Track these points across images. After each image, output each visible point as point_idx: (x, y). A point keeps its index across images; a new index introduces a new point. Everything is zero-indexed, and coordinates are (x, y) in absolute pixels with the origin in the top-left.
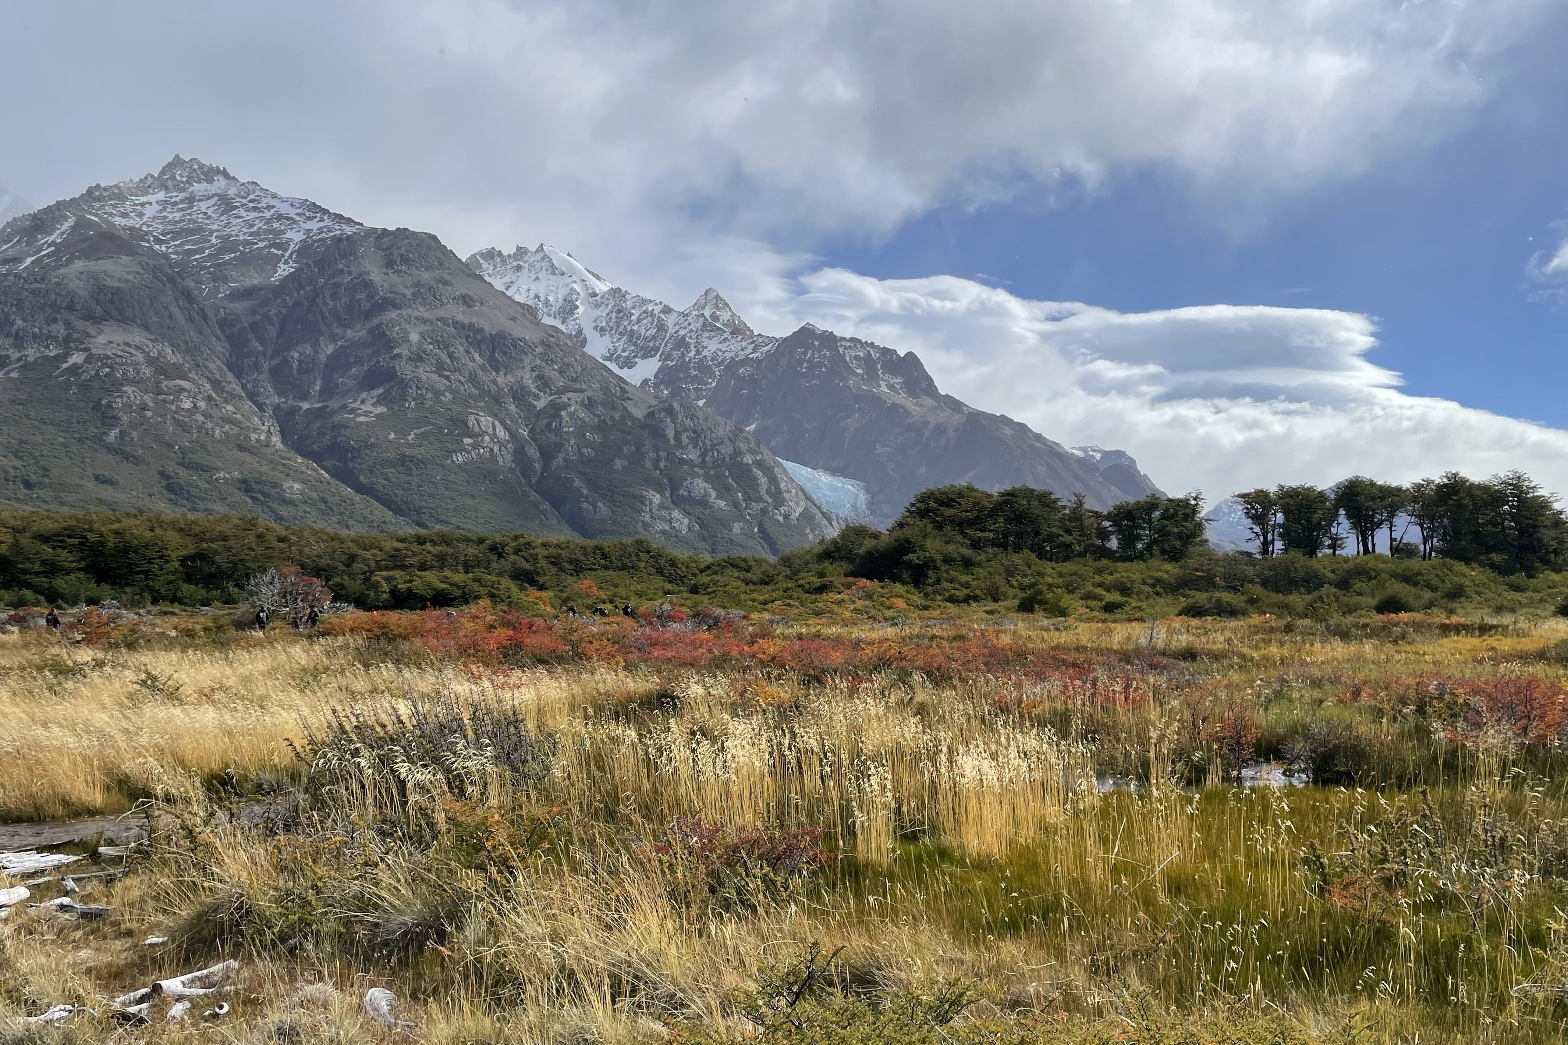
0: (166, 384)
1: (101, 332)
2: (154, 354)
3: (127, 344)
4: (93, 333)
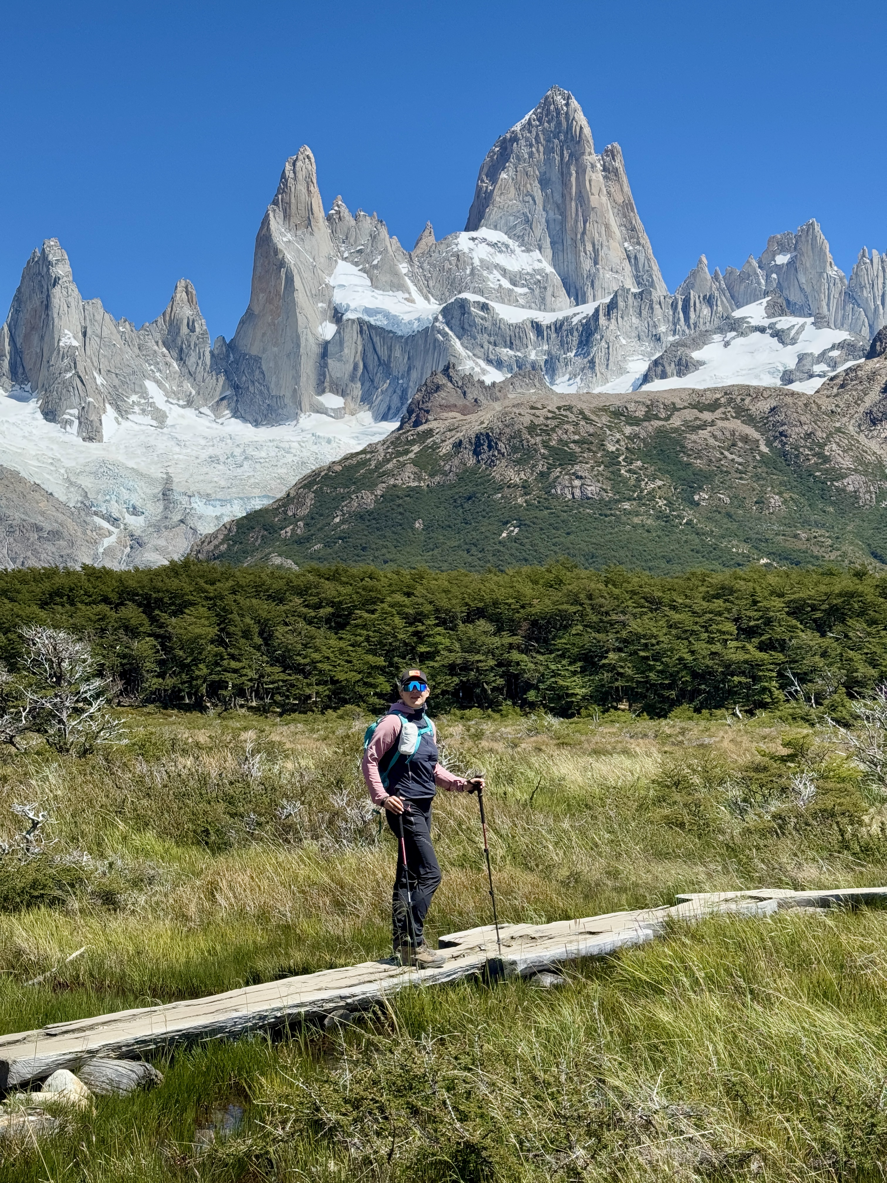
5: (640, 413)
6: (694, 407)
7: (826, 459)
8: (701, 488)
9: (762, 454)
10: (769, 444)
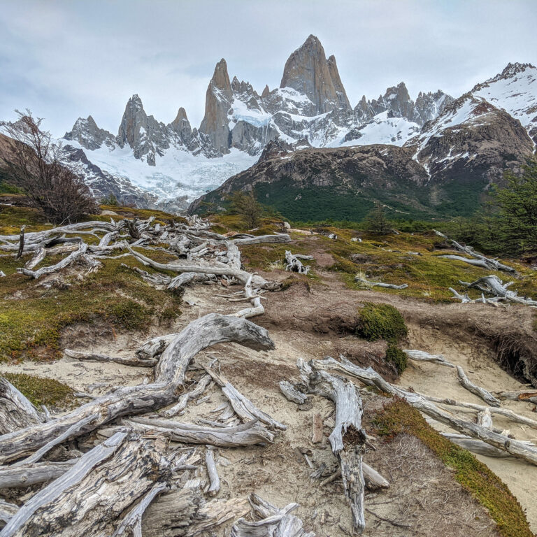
0: (508, 163)
1: (481, 145)
2: (503, 151)
3: (492, 149)
4: (478, 146)
5: (343, 155)
6: (361, 152)
7: (407, 170)
8: (363, 181)
9: (384, 168)
10: (387, 165)
